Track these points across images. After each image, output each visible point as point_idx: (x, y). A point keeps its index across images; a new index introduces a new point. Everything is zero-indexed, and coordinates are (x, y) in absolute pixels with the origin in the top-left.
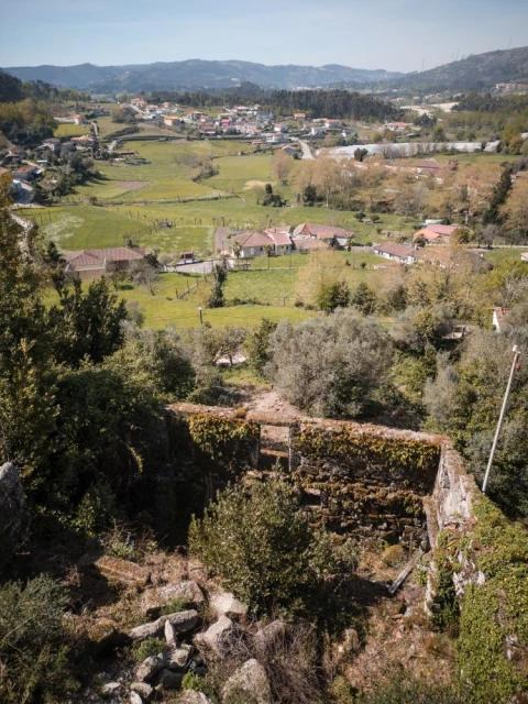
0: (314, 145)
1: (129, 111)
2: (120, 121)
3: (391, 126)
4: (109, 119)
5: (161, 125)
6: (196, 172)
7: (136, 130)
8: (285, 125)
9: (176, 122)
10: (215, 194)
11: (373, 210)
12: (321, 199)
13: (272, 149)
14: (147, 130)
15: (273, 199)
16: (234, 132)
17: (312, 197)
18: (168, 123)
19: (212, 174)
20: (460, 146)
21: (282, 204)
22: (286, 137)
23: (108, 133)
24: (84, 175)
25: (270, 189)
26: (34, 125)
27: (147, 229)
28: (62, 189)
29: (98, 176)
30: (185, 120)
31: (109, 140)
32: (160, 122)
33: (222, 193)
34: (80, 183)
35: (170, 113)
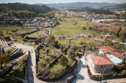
0: (95, 19)
1: (66, 12)
2: (64, 14)
3: (110, 16)
4: (63, 14)
5: (70, 15)
6: (74, 23)
7: (66, 16)
8: (91, 15)
9: (73, 15)
10: (76, 27)
11: (100, 31)
12: (92, 29)
13: (88, 19)
14: (68, 16)
15: (84, 29)
16: (82, 16)
17: (90, 29)
18: (71, 15)
19: (76, 24)
20: (121, 20)
21: (86, 29)
22: (91, 17)
23: (62, 16)
24: (58, 24)
25: (84, 27)
26: (52, 15)
27: (65, 33)
28: (55, 26)
29: (60, 24)
30: (74, 14)
31: (62, 17)
32: (70, 14)
33: (77, 27)
34: (57, 25)
35: (72, 13)
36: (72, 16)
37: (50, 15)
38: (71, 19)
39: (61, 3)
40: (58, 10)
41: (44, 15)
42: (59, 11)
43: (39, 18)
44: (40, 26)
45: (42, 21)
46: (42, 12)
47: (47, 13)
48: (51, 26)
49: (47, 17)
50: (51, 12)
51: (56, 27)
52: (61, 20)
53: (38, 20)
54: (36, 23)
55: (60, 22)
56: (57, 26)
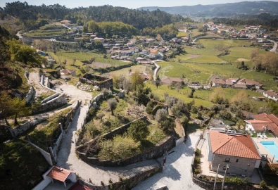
1: (206, 26)
2: (200, 31)
4: (197, 30)
5: (216, 33)
6: (220, 53)
7: (205, 35)
8: (270, 35)
9: (222, 32)
10: (223, 62)
12: (264, 69)
14: (210, 34)
15: (244, 67)
16: (245, 37)
18: (219, 32)
19: (226, 54)
21: (247, 69)
22: (268, 40)
23: (195, 35)
24: (180, 51)
25: (243, 63)
26: (171, 33)
27: (191, 73)
28: (171, 57)
29: (185, 52)
30: (226, 31)
31: (194, 38)
32: (215, 31)
33: (225, 62)
34: (178, 54)
35: (220, 28)
36: (218, 36)
37: (167, 32)
38: (217, 43)
39: (199, 5)
40: (188, 21)
41: (154, 31)
42: (190, 23)
43: (141, 38)
44: (140, 56)
45: (146, 45)
46: (151, 26)
47: (161, 26)
48: (162, 55)
49: (159, 37)
50: (171, 25)
51: (174, 59)
52: (191, 45)
53: (139, 42)
54: (133, 48)
55: (187, 49)
56: (177, 56)
